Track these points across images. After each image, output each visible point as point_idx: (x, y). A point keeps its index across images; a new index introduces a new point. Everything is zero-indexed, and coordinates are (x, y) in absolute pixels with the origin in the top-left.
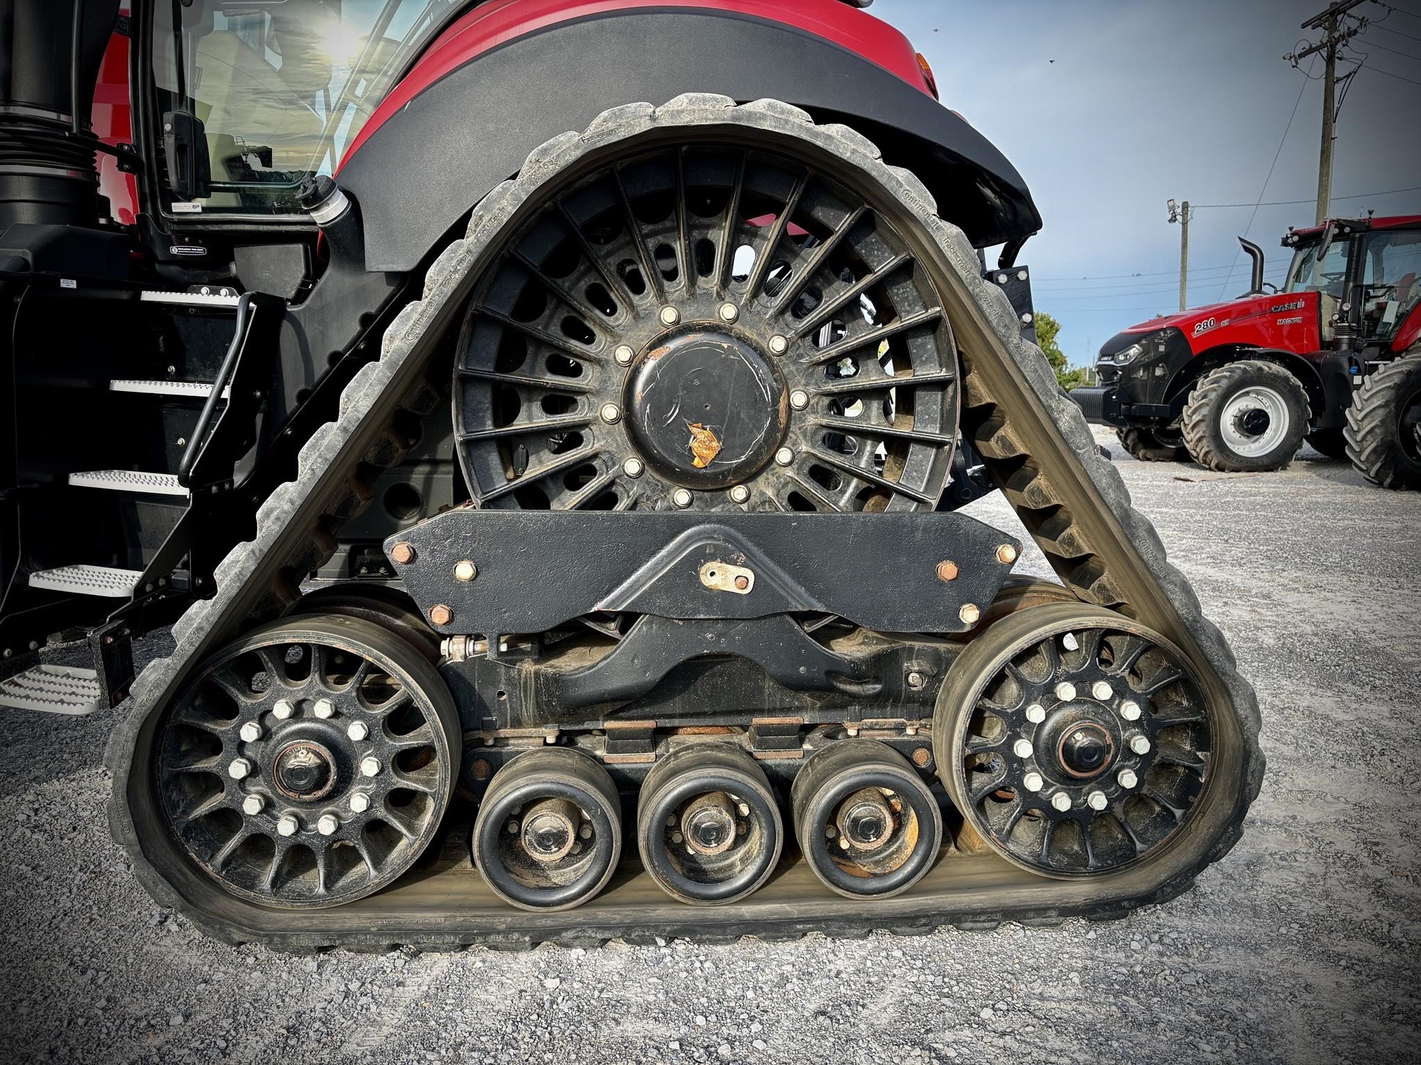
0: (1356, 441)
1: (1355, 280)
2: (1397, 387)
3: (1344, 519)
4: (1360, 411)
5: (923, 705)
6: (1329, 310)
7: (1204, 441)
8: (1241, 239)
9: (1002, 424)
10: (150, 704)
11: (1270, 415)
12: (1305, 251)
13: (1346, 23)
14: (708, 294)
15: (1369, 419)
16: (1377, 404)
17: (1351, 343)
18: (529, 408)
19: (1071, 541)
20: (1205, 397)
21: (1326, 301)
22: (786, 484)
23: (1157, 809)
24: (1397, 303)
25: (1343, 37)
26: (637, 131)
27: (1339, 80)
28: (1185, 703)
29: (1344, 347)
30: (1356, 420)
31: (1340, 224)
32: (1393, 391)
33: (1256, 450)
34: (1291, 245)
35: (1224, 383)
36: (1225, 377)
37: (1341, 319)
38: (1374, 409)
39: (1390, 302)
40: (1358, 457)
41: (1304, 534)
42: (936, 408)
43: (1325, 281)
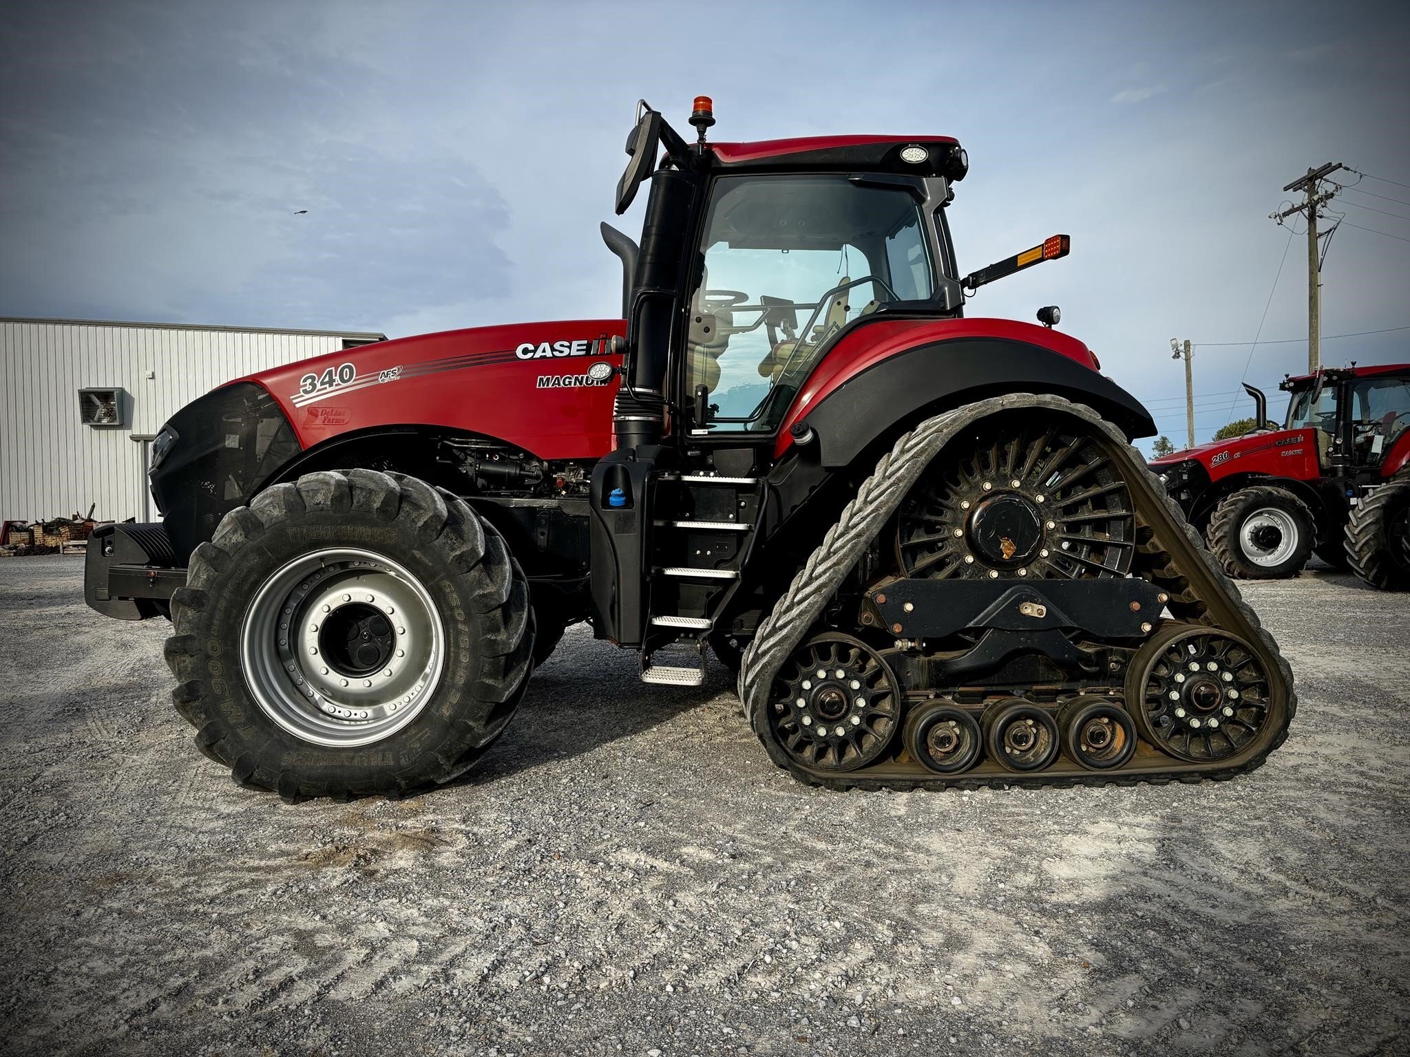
0: (1355, 552)
1: (1344, 420)
2: (1384, 507)
3: (1347, 612)
4: (1356, 527)
5: (1118, 679)
6: (1325, 443)
7: (1227, 554)
8: (1245, 385)
9: (1152, 536)
10: (779, 667)
11: (1282, 531)
12: (1300, 394)
13: (1323, 187)
14: (1005, 475)
15: (1364, 533)
16: (1369, 521)
17: (1345, 470)
18: (918, 532)
19: (1189, 594)
20: (1225, 517)
21: (1322, 435)
22: (1044, 567)
23: (1243, 730)
24: (1382, 437)
25: (1321, 199)
26: (996, 411)
27: (1320, 235)
28: (1254, 674)
29: (1340, 474)
30: (1353, 535)
31: (1328, 373)
32: (1381, 511)
33: (1272, 561)
34: (1288, 389)
35: (1241, 505)
36: (1241, 500)
37: (1336, 451)
38: (1367, 525)
39: (1377, 437)
40: (1357, 563)
41: (1317, 622)
42: (1122, 529)
43: (1320, 419)
